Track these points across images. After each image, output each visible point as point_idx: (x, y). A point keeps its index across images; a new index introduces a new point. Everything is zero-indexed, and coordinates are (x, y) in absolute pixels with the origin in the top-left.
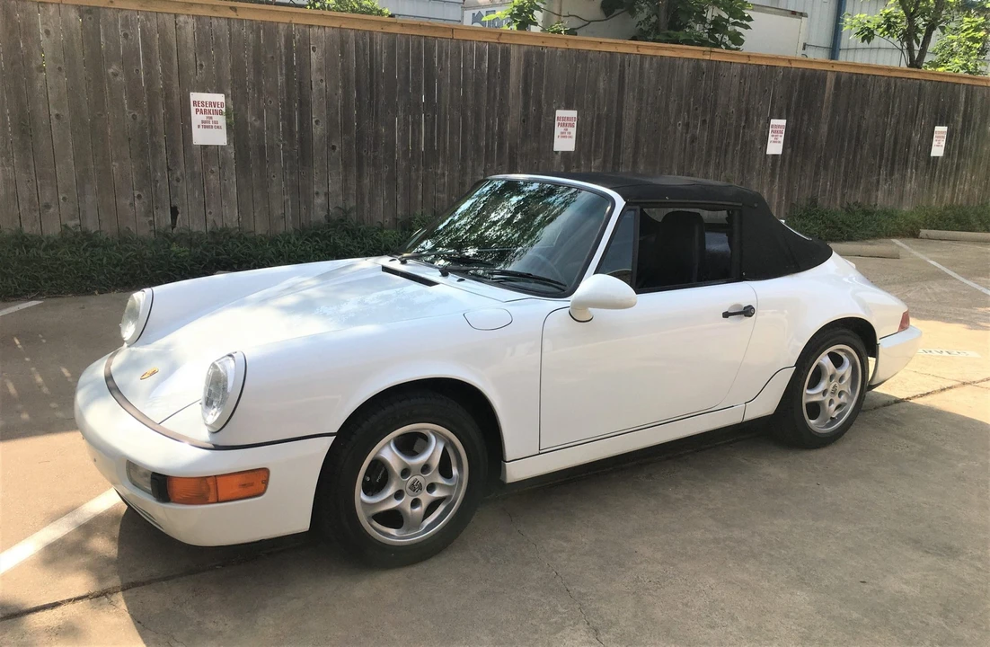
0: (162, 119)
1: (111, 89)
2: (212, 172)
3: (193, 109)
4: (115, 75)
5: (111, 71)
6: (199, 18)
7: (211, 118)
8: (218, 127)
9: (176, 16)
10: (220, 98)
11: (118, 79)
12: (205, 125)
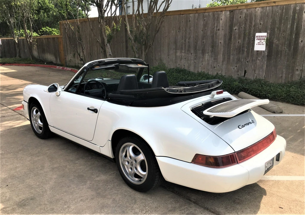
0: (246, 42)
1: (234, 34)
2: (259, 60)
3: (256, 38)
4: (236, 29)
5: (235, 28)
6: (262, 7)
7: (261, 41)
8: (263, 44)
9: (256, 8)
10: (265, 34)
11: (236, 31)
12: (259, 44)
